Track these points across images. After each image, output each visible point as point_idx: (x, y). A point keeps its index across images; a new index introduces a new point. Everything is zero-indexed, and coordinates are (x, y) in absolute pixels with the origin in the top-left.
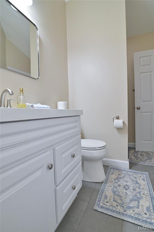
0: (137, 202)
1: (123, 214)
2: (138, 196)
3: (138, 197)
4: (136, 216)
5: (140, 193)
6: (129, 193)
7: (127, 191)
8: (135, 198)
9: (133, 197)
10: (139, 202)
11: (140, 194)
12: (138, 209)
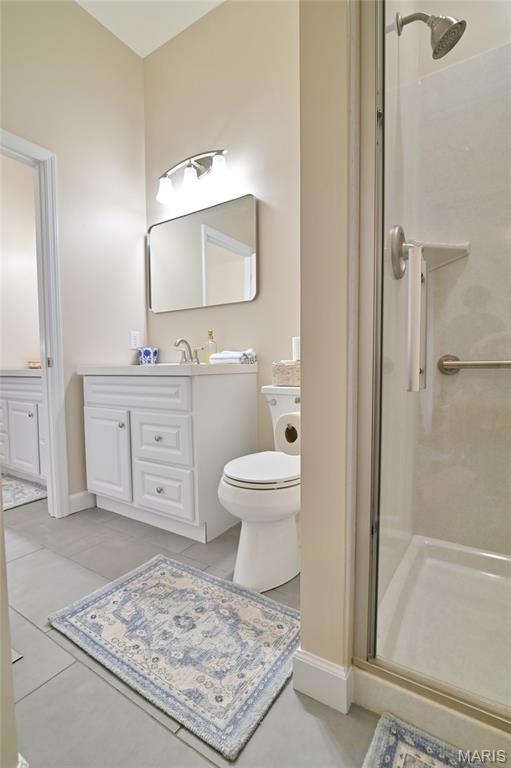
0: (128, 619)
1: (122, 585)
2: (138, 631)
3: (137, 628)
4: (103, 601)
5: (148, 642)
6: (162, 617)
7: (169, 617)
8: (140, 621)
9: (144, 619)
10: (124, 621)
11: (142, 638)
12: (112, 610)
